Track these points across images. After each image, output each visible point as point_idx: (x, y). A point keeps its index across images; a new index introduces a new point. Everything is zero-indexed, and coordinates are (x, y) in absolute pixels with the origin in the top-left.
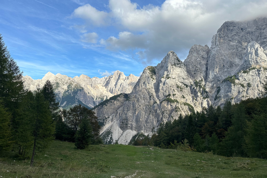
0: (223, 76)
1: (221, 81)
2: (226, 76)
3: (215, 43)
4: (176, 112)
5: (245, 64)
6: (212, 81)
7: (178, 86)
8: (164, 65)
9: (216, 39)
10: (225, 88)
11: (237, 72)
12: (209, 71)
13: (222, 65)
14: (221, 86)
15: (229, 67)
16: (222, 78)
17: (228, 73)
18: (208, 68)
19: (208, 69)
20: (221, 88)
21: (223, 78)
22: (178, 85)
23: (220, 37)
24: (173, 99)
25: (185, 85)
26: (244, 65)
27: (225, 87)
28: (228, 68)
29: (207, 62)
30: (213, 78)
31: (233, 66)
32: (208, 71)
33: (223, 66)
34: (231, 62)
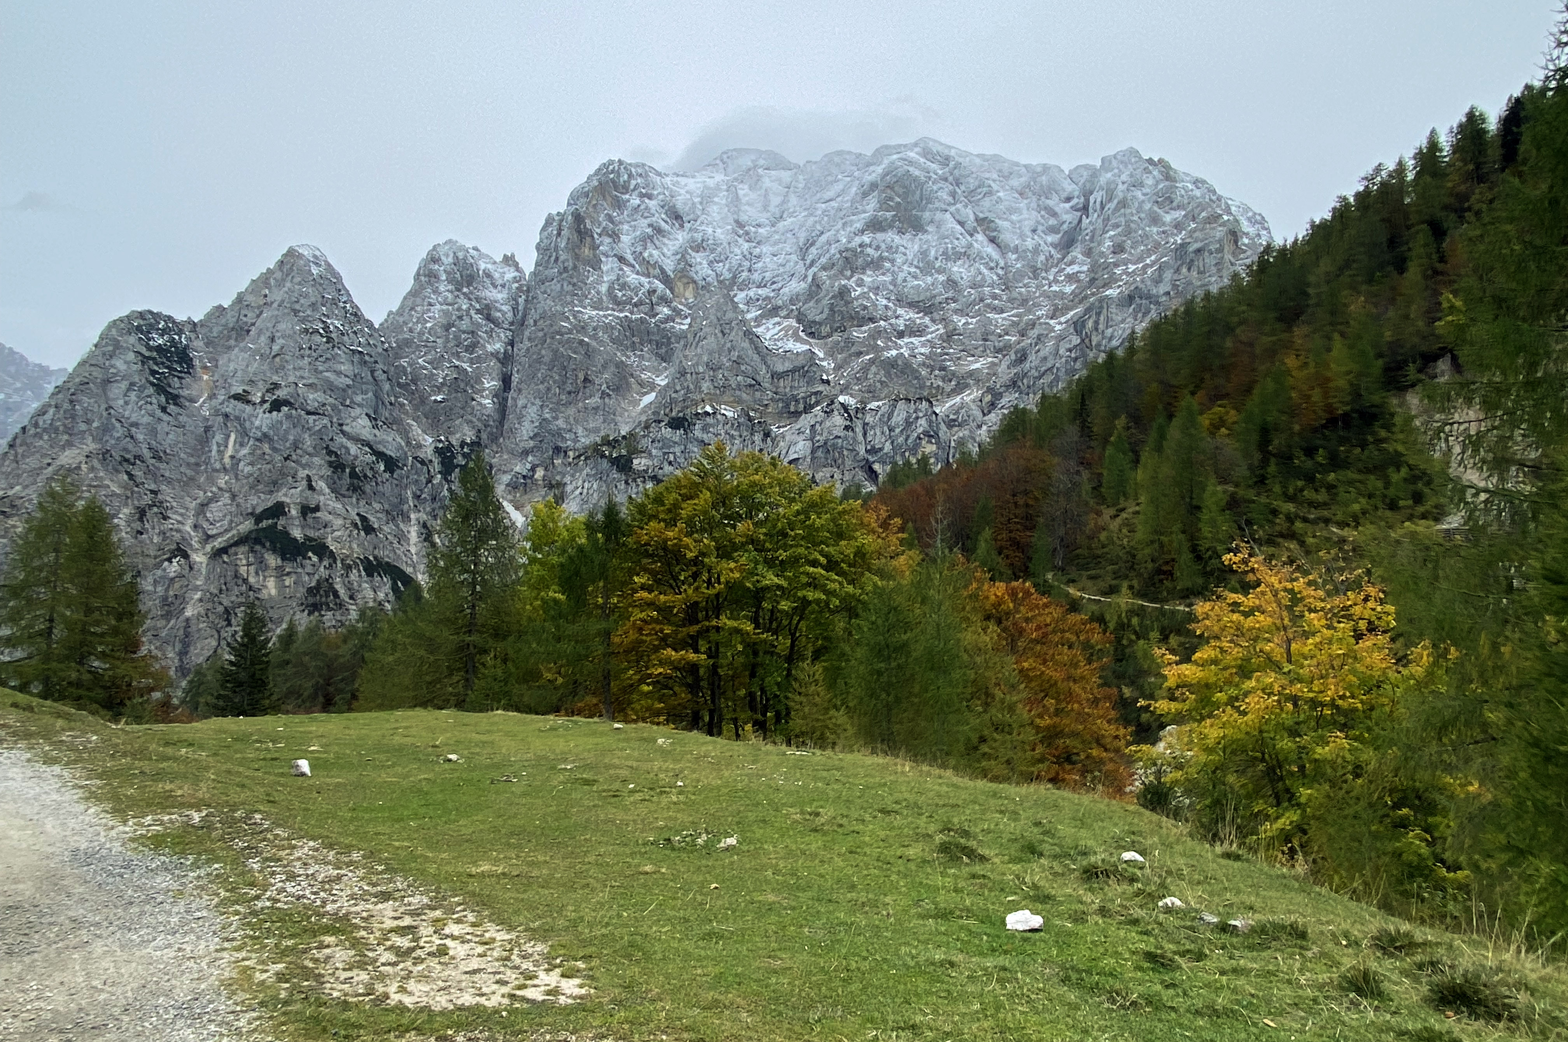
0: (580, 431)
1: (571, 454)
2: (596, 430)
3: (553, 259)
4: (309, 615)
5: (678, 388)
6: (526, 453)
7: (333, 458)
8: (253, 324)
9: (559, 234)
10: (585, 491)
11: (644, 418)
12: (515, 395)
13: (581, 376)
14: (567, 479)
15: (613, 390)
16: (576, 440)
17: (604, 422)
18: (515, 378)
19: (514, 385)
20: (569, 488)
21: (583, 440)
22: (337, 455)
23: (579, 232)
24: (297, 533)
25: (380, 455)
26: (676, 392)
27: (586, 485)
28: (609, 395)
29: (509, 347)
30: (535, 435)
31: (628, 384)
32: (512, 394)
33: (586, 380)
34: (620, 365)
